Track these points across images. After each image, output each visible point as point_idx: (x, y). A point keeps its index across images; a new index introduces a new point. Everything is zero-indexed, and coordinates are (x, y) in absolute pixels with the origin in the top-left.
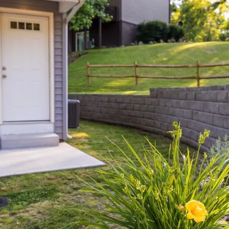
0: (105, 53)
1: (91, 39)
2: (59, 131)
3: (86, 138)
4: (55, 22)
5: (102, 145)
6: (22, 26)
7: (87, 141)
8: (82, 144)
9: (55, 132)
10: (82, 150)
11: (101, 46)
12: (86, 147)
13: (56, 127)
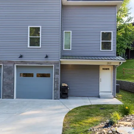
0: (131, 62)
1: (126, 55)
2: (114, 95)
3: (121, 97)
4: (113, 68)
5: (125, 99)
6: (105, 69)
7: (121, 98)
8: (120, 99)
9: (113, 95)
10: (119, 100)
11: (130, 58)
12: (121, 99)
13: (113, 94)
